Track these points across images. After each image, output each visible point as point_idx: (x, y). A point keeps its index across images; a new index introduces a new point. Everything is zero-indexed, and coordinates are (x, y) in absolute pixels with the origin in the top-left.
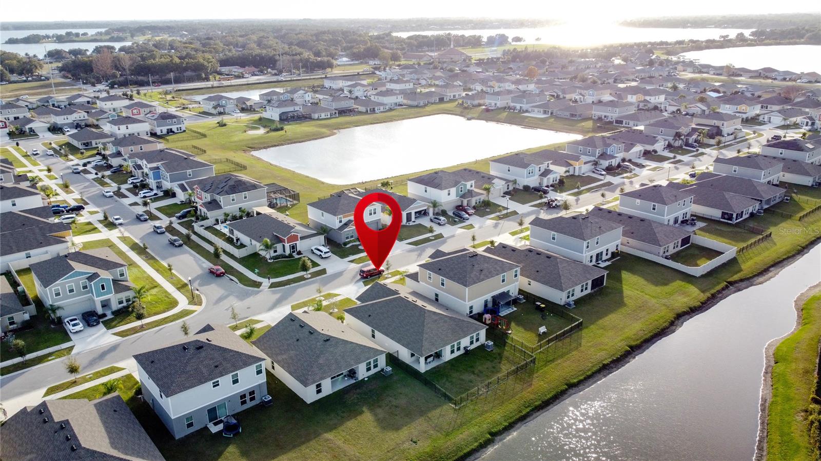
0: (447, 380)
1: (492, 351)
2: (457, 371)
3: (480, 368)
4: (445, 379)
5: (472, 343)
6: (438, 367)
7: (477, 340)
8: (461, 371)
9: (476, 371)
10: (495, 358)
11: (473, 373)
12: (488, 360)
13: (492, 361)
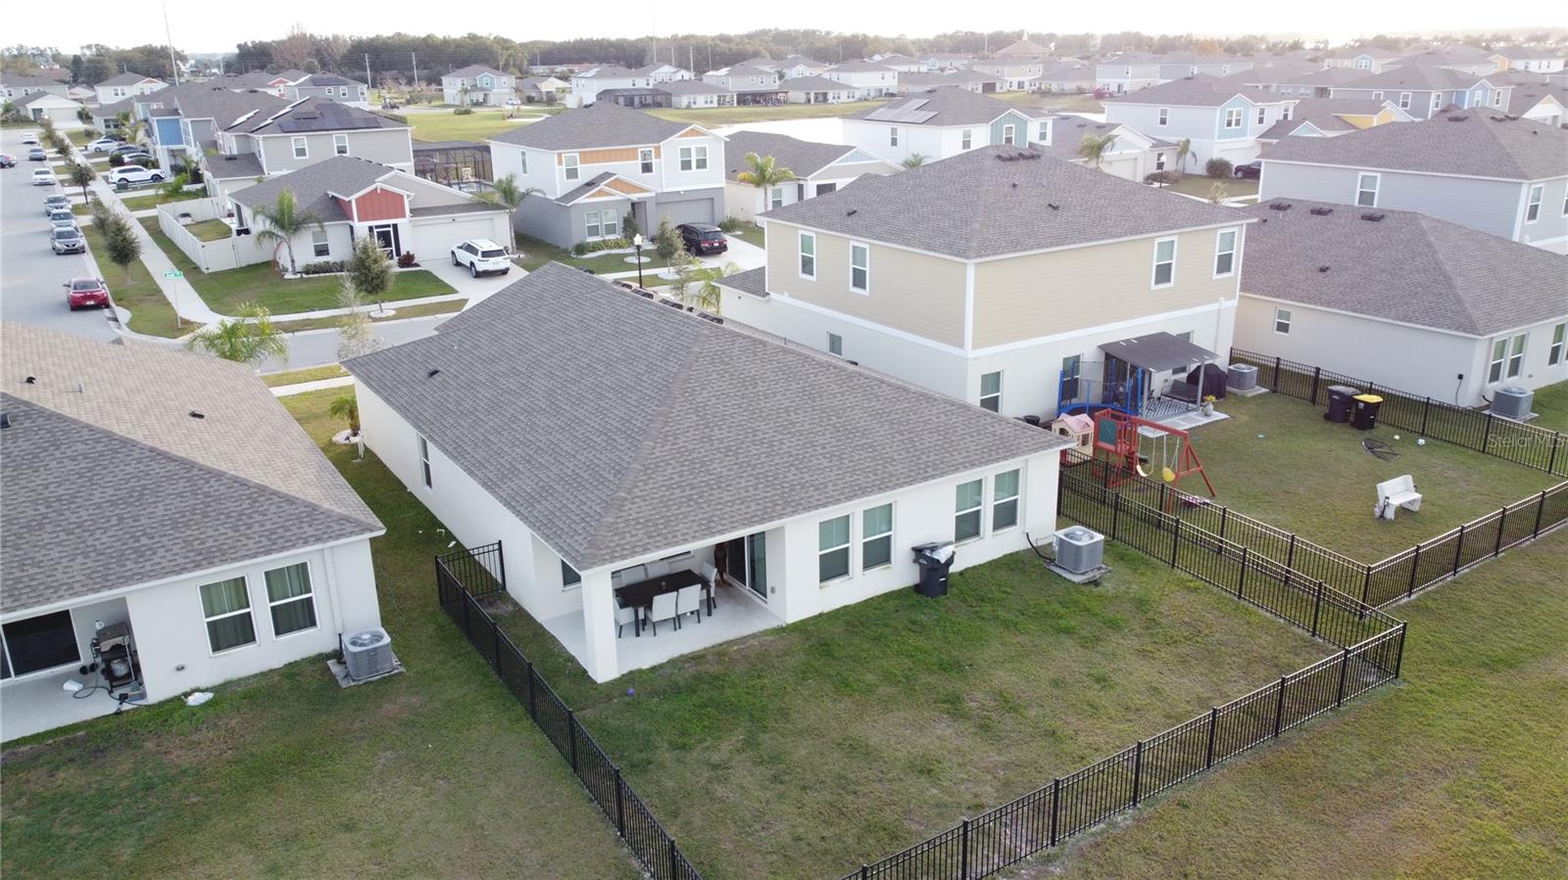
0: (750, 743)
1: (1095, 583)
2: (843, 686)
3: (1004, 678)
4: (738, 737)
5: (968, 527)
6: (720, 652)
7: (1006, 516)
8: (870, 689)
9: (977, 700)
10: (1114, 625)
11: (953, 706)
12: (1067, 631)
13: (1089, 642)
